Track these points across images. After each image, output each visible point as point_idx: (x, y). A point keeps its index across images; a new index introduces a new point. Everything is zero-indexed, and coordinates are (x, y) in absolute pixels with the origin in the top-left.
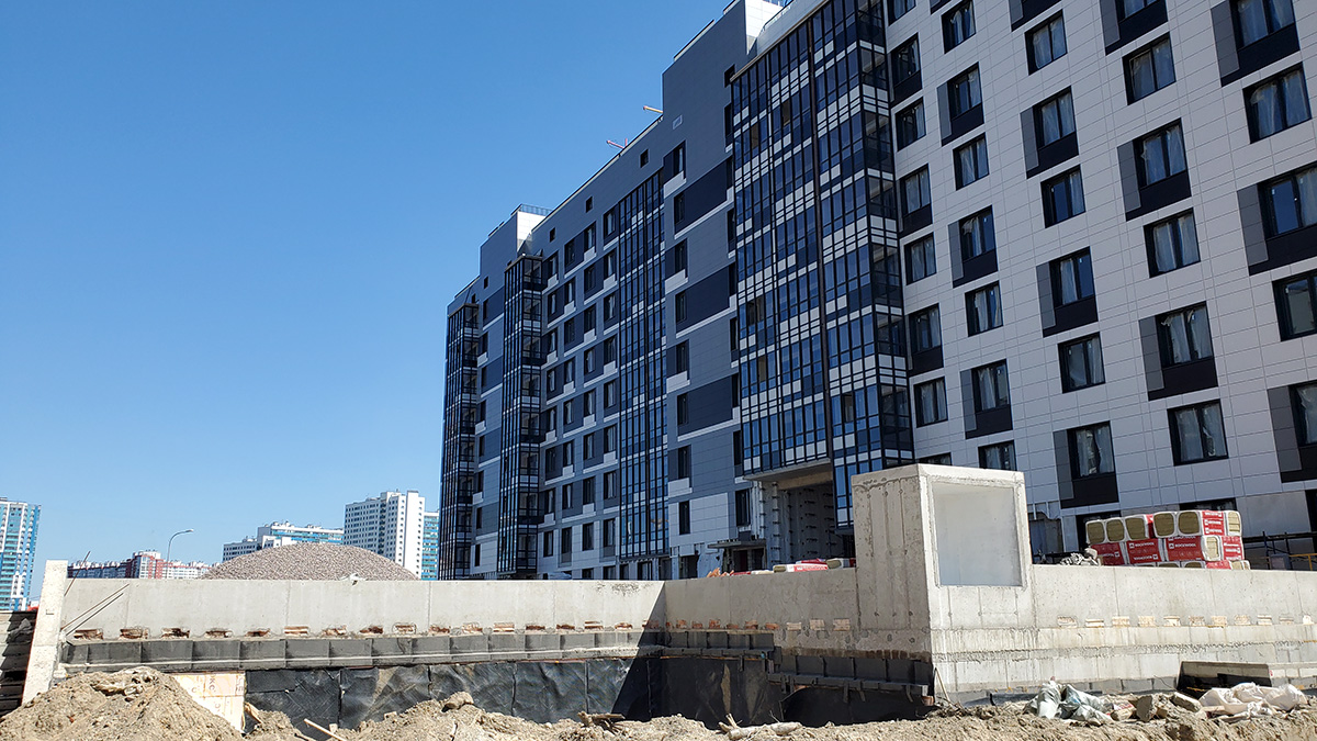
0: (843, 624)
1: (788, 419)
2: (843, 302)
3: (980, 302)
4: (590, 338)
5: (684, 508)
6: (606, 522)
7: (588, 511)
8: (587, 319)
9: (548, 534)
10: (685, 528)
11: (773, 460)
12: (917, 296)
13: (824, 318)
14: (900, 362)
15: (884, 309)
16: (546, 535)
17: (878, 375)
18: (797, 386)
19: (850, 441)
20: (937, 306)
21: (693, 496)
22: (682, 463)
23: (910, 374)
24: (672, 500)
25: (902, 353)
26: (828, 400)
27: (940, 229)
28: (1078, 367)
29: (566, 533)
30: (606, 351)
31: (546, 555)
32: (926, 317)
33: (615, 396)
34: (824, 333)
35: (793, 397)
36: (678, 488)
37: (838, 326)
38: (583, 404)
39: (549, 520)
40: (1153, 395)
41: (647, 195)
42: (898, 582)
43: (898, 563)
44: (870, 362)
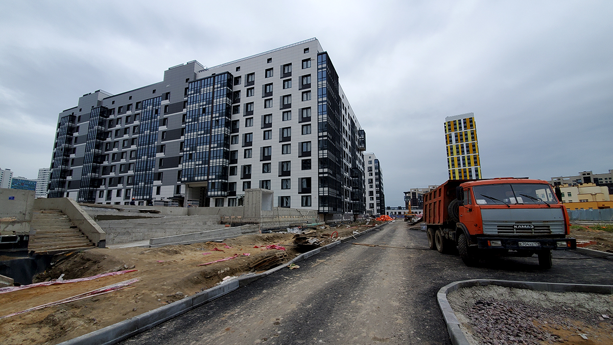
2: (216, 145)
3: (247, 152)
4: (126, 136)
5: (159, 188)
6: (127, 190)
7: (120, 186)
9: (102, 192)
10: (158, 193)
11: (191, 180)
12: (233, 147)
13: (210, 148)
15: (226, 149)
16: (100, 192)
17: (223, 163)
18: (201, 162)
19: (214, 177)
20: (237, 151)
21: (162, 185)
22: (159, 176)
23: (229, 164)
24: (155, 186)
25: (228, 159)
26: (209, 167)
27: (241, 134)
28: (266, 168)
29: (109, 192)
30: (132, 142)
31: (100, 197)
32: (235, 153)
33: (136, 154)
34: (210, 151)
35: (199, 165)
36: (157, 183)
37: (214, 150)
38: (122, 155)
39: (102, 187)
40: (279, 176)
41: (155, 102)
44: (221, 160)
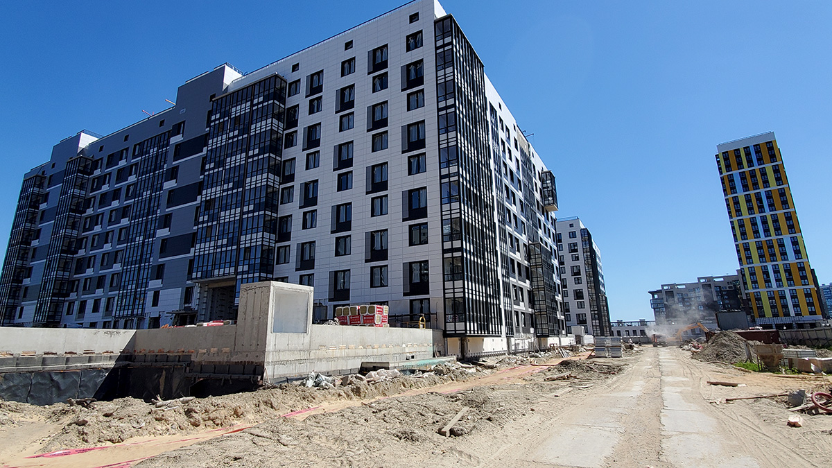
0: (227, 350)
1: (218, 256)
2: (251, 207)
3: (309, 217)
4: (115, 204)
5: (156, 294)
6: (109, 299)
7: (99, 292)
8: (116, 194)
9: (71, 303)
10: (155, 303)
11: (208, 274)
12: (284, 210)
13: (242, 213)
14: (273, 236)
15: (270, 213)
17: (263, 241)
18: (225, 241)
19: (246, 268)
20: (291, 215)
21: (161, 288)
22: (159, 272)
23: (276, 242)
24: (150, 290)
25: (275, 234)
26: (238, 249)
27: (297, 184)
28: (342, 247)
29: (83, 304)
30: (124, 212)
31: (68, 314)
32: (286, 219)
33: (126, 235)
34: (241, 219)
35: (222, 246)
36: (155, 284)
37: (248, 217)
38: (105, 238)
39: (73, 296)
40: (367, 261)
41: (162, 141)
42: (255, 331)
43: (256, 323)
44: (260, 235)
